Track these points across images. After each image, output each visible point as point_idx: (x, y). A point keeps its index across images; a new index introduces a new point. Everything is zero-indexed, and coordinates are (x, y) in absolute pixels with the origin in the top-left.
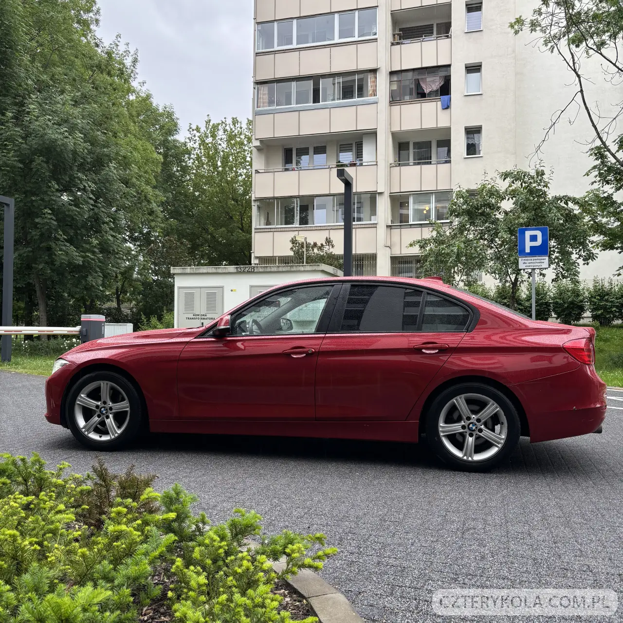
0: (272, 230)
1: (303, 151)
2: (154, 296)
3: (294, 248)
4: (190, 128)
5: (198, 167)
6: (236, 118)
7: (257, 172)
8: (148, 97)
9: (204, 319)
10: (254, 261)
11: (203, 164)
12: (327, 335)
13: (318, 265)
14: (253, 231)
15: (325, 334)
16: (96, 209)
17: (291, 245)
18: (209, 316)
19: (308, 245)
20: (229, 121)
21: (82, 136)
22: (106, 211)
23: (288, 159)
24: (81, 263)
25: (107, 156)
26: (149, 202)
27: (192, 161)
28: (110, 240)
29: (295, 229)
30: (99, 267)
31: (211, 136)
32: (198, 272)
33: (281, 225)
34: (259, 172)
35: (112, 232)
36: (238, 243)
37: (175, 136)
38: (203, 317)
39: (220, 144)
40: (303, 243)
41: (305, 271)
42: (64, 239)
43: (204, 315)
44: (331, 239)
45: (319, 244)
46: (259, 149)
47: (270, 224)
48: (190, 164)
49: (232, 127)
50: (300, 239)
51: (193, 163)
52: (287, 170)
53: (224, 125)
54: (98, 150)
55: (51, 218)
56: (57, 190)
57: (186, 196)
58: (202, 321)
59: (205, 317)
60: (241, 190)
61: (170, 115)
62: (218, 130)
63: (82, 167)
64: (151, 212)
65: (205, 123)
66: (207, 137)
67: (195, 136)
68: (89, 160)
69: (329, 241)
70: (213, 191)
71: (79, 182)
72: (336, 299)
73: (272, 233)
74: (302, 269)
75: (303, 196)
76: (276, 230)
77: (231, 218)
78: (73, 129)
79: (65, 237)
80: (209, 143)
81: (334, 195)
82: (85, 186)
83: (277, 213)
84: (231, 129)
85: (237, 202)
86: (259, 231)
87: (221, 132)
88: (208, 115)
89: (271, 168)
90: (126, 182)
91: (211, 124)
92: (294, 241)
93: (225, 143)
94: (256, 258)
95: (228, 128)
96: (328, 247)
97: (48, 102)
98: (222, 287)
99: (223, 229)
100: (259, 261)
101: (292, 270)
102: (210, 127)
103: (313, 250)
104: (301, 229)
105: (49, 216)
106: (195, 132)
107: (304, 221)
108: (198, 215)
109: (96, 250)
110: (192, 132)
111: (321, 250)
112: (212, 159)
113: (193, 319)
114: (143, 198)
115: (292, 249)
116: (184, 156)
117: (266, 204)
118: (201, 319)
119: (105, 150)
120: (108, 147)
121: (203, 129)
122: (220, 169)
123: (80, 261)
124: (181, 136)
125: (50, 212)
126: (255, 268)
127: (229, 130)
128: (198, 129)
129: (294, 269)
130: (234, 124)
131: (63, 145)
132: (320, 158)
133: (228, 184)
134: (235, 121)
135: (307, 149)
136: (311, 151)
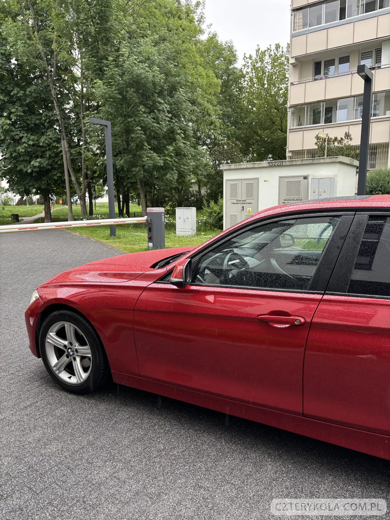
0: (302, 129)
1: (330, 63)
2: (217, 184)
3: (318, 143)
4: (245, 57)
5: (251, 87)
6: (278, 44)
7: (292, 84)
8: (215, 36)
9: (244, 203)
10: (288, 154)
11: (254, 84)
12: (326, 297)
13: (337, 157)
14: (288, 131)
15: (323, 294)
16: (172, 125)
17: (315, 141)
18: (247, 201)
19: (329, 140)
20: (273, 47)
21: (158, 69)
22: (178, 125)
23: (317, 71)
24: (162, 165)
25: (179, 83)
26: (209, 115)
27: (246, 83)
28: (182, 147)
29: (321, 127)
30: (176, 167)
31: (260, 61)
32: (239, 167)
33: (310, 124)
34: (294, 84)
35: (182, 141)
36: (279, 141)
37: (234, 65)
38: (243, 202)
39: (266, 67)
40: (325, 138)
41: (324, 163)
42: (149, 149)
43: (244, 201)
44: (350, 133)
45: (339, 139)
46: (294, 65)
47: (301, 125)
48: (246, 85)
49: (275, 51)
50: (323, 135)
51: (247, 84)
52: (315, 80)
53: (269, 51)
54: (172, 79)
55: (141, 134)
56: (144, 112)
57: (242, 109)
58: (243, 205)
59: (245, 202)
60: (281, 101)
61: (230, 49)
62: (265, 55)
63: (160, 94)
64: (212, 123)
65: (256, 52)
66: (257, 63)
67: (248, 63)
68: (165, 88)
69: (348, 136)
70: (260, 103)
71: (159, 105)
72: (344, 238)
73: (302, 132)
74: (322, 161)
75: (328, 100)
76: (305, 129)
77: (274, 123)
78: (152, 64)
79: (150, 147)
80: (259, 67)
81: (354, 96)
82: (163, 108)
83: (307, 116)
84: (275, 54)
85: (278, 110)
86: (292, 131)
87: (267, 57)
88: (258, 45)
89: (303, 80)
90: (193, 103)
91: (260, 52)
92: (317, 138)
93: (270, 65)
94: (290, 151)
95: (272, 53)
96: (347, 140)
97: (136, 46)
98: (258, 179)
99: (268, 131)
100: (292, 154)
101: (314, 162)
102: (259, 54)
103: (334, 144)
104: (326, 127)
105: (140, 132)
106: (248, 59)
107: (328, 120)
108: (250, 122)
109: (172, 154)
110: (246, 60)
111: (341, 143)
112: (260, 79)
113: (236, 203)
114: (206, 113)
115: (316, 143)
116: (241, 80)
117: (299, 109)
118: (242, 203)
119: (177, 79)
120: (179, 76)
121: (254, 57)
122: (266, 86)
123: (161, 163)
124: (239, 65)
125: (140, 128)
126: (284, 163)
127: (273, 55)
128: (250, 57)
129: (316, 162)
130: (277, 50)
131: (145, 77)
132: (344, 67)
133: (271, 97)
134: (278, 47)
135: (334, 60)
136: (337, 62)
